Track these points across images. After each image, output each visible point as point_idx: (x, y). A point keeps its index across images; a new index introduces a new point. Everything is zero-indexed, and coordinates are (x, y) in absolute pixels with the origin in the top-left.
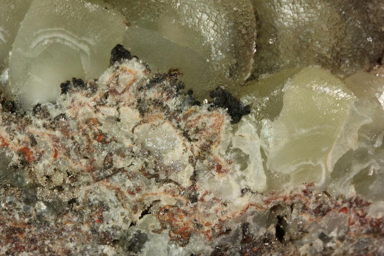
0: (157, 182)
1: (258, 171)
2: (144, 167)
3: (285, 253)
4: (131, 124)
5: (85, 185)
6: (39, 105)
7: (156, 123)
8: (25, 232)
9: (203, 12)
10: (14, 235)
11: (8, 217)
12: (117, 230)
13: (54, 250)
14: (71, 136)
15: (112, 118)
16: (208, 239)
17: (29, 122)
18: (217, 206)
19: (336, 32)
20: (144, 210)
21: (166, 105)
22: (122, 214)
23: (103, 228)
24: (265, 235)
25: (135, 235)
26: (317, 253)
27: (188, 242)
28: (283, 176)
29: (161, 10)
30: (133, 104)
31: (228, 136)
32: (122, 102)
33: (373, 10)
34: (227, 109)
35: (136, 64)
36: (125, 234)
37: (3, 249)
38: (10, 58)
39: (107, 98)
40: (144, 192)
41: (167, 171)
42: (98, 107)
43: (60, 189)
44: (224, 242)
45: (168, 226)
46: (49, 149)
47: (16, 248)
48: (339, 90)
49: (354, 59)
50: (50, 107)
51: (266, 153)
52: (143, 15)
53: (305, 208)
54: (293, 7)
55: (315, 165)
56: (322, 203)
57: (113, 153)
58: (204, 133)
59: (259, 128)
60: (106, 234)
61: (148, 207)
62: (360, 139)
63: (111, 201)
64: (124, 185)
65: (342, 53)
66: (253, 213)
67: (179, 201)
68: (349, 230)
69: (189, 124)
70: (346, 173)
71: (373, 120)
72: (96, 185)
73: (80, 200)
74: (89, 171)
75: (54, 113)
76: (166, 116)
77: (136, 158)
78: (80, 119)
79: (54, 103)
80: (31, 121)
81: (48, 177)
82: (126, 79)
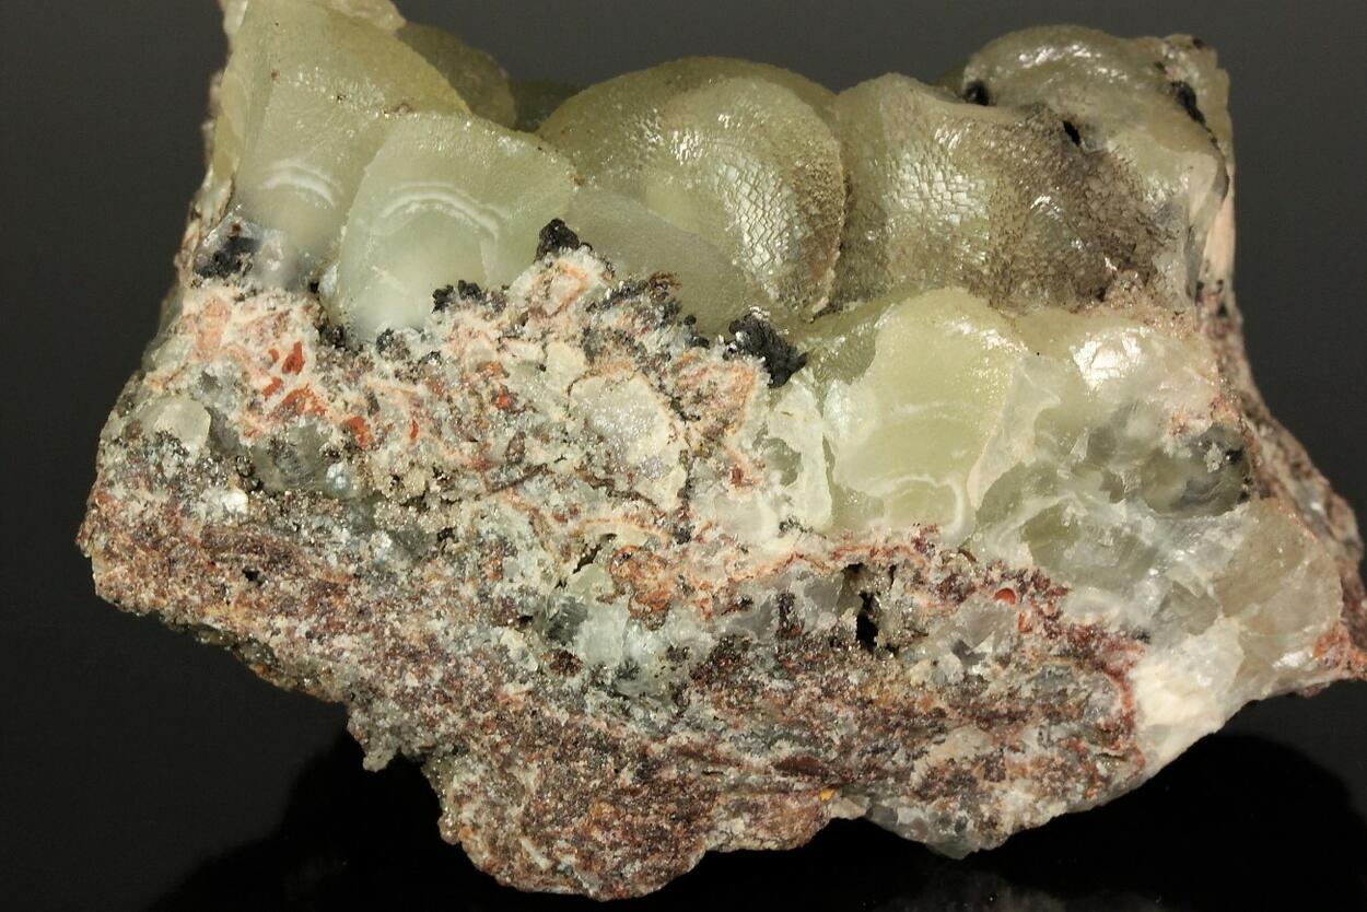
0: (610, 495)
1: (817, 487)
2: (585, 463)
3: (877, 673)
4: (566, 377)
5: (471, 499)
6: (389, 332)
7: (617, 377)
8: (349, 594)
9: (730, 164)
10: (325, 600)
11: (316, 559)
12: (528, 594)
13: (402, 634)
14: (446, 395)
15: (530, 363)
16: (703, 617)
17: (367, 365)
18: (728, 551)
19: (1005, 224)
20: (584, 555)
21: (641, 343)
22: (541, 563)
23: (502, 589)
24: (833, 629)
25: (564, 605)
26: (950, 685)
27: (664, 621)
28: (867, 502)
29: (648, 157)
30: (574, 337)
31: (759, 413)
32: (553, 332)
33: (1100, 194)
34: (764, 359)
35: (587, 259)
36: (545, 605)
37: (302, 625)
38: (342, 240)
39: (524, 325)
40: (584, 515)
41: (631, 476)
42: (505, 341)
43: (420, 502)
44: (739, 629)
45: (628, 588)
46: (402, 421)
47: (328, 626)
48: (992, 332)
49: (1041, 281)
50: (412, 338)
51: (832, 451)
52: (611, 164)
53: (918, 580)
54: (922, 171)
55: (936, 485)
56: (954, 572)
57: (527, 432)
58: (713, 405)
59: (821, 395)
60: (507, 604)
61: (591, 550)
62: (1039, 442)
63: (520, 536)
64: (547, 502)
65: (1014, 267)
66: (803, 576)
67: (652, 538)
68: (1020, 643)
69: (683, 382)
70: (1009, 513)
71: (1062, 399)
72: (493, 499)
73: (460, 532)
74: (477, 469)
75: (419, 351)
76: (638, 366)
77: (572, 444)
78: (467, 361)
79: (420, 331)
80: (372, 364)
81: (396, 478)
82: (564, 288)
